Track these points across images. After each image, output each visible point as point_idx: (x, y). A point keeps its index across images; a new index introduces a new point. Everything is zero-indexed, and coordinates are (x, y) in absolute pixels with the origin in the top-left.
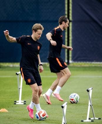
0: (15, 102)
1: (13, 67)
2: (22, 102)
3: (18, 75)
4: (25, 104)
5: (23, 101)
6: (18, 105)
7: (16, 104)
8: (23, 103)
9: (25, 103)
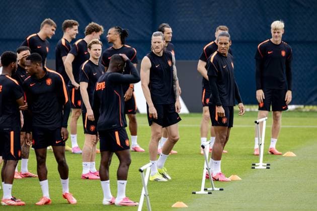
0: (254, 165)
1: (251, 112)
2: (264, 166)
3: (258, 123)
4: (269, 168)
5: (266, 164)
6: (257, 169)
7: (254, 168)
8: (266, 167)
9: (269, 166)
